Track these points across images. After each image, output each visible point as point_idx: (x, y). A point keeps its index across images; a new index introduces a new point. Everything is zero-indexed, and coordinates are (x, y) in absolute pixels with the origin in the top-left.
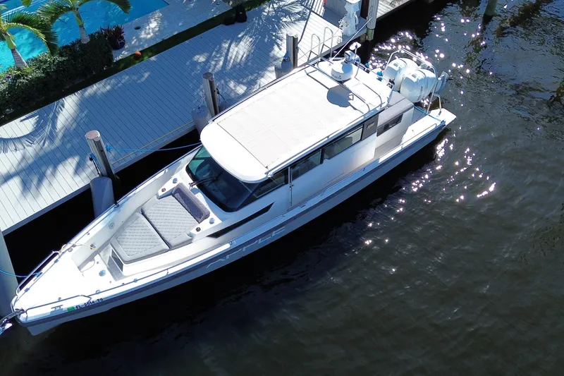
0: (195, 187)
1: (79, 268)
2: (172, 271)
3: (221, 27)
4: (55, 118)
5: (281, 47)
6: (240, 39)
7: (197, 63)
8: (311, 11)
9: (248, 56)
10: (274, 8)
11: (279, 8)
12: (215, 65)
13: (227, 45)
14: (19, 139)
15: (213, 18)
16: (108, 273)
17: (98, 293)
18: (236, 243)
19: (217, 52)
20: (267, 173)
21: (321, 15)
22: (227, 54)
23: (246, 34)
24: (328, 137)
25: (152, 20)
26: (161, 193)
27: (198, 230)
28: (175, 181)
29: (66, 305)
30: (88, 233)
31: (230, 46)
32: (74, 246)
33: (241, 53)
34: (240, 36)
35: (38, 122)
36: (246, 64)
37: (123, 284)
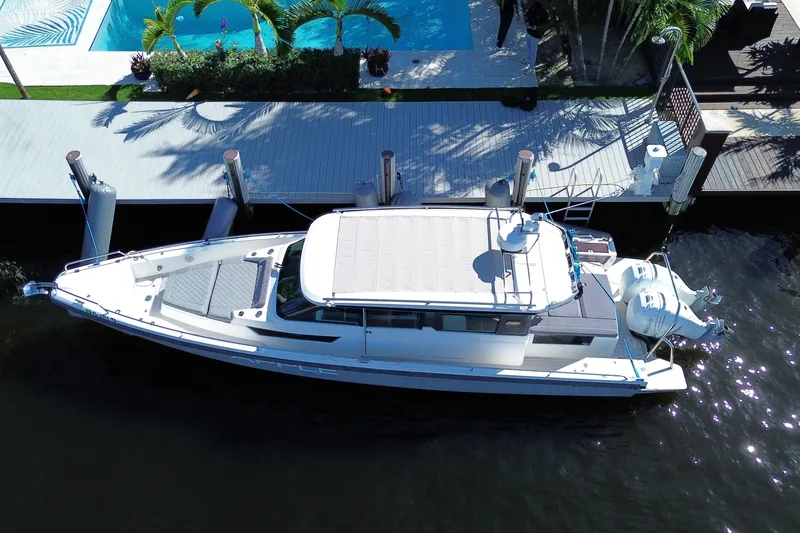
0: (278, 270)
1: (137, 280)
2: (186, 337)
3: (497, 105)
4: (254, 118)
5: (537, 163)
6: (501, 130)
7: (430, 133)
8: (622, 137)
9: (490, 153)
10: (580, 110)
11: (587, 114)
12: (446, 145)
13: (480, 129)
14: (210, 121)
15: (504, 88)
16: (151, 302)
17: (118, 312)
18: (264, 353)
19: (462, 132)
20: (328, 300)
21: (629, 148)
22: (470, 139)
23: (513, 127)
24: (428, 302)
25: (438, 59)
26: (249, 256)
27: (241, 314)
28: (271, 251)
29: (87, 306)
30: (162, 253)
31: (482, 132)
32: (142, 257)
33: (485, 146)
34: (506, 125)
35: (236, 115)
36: (478, 161)
37: (152, 324)
